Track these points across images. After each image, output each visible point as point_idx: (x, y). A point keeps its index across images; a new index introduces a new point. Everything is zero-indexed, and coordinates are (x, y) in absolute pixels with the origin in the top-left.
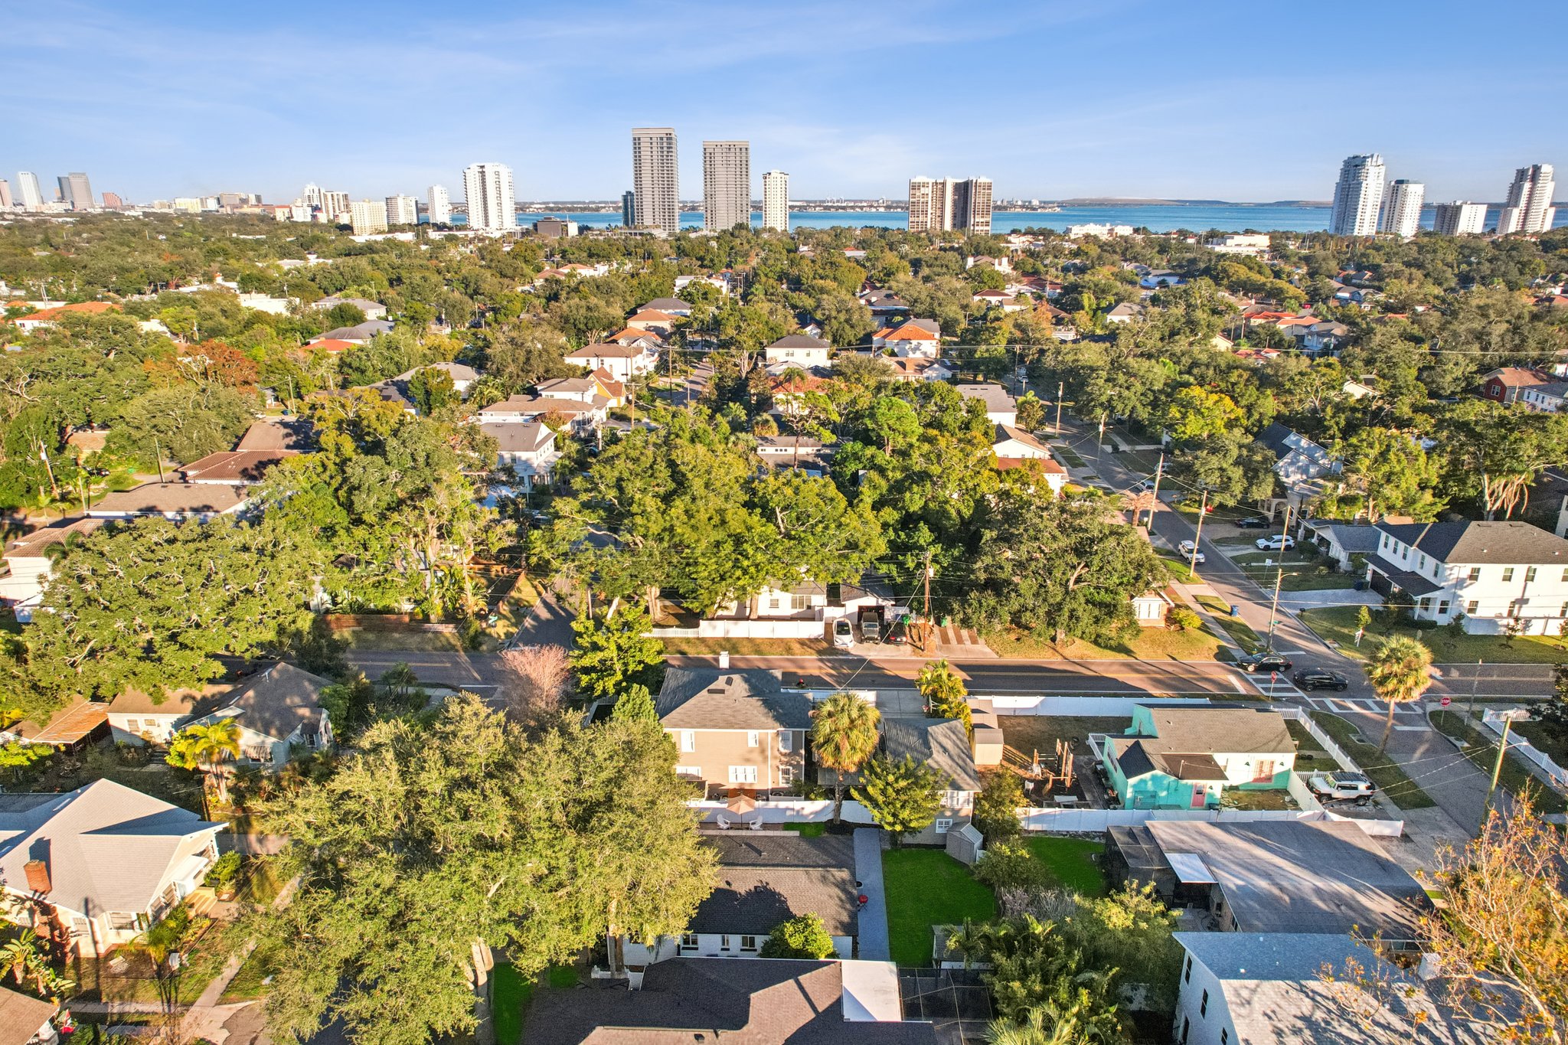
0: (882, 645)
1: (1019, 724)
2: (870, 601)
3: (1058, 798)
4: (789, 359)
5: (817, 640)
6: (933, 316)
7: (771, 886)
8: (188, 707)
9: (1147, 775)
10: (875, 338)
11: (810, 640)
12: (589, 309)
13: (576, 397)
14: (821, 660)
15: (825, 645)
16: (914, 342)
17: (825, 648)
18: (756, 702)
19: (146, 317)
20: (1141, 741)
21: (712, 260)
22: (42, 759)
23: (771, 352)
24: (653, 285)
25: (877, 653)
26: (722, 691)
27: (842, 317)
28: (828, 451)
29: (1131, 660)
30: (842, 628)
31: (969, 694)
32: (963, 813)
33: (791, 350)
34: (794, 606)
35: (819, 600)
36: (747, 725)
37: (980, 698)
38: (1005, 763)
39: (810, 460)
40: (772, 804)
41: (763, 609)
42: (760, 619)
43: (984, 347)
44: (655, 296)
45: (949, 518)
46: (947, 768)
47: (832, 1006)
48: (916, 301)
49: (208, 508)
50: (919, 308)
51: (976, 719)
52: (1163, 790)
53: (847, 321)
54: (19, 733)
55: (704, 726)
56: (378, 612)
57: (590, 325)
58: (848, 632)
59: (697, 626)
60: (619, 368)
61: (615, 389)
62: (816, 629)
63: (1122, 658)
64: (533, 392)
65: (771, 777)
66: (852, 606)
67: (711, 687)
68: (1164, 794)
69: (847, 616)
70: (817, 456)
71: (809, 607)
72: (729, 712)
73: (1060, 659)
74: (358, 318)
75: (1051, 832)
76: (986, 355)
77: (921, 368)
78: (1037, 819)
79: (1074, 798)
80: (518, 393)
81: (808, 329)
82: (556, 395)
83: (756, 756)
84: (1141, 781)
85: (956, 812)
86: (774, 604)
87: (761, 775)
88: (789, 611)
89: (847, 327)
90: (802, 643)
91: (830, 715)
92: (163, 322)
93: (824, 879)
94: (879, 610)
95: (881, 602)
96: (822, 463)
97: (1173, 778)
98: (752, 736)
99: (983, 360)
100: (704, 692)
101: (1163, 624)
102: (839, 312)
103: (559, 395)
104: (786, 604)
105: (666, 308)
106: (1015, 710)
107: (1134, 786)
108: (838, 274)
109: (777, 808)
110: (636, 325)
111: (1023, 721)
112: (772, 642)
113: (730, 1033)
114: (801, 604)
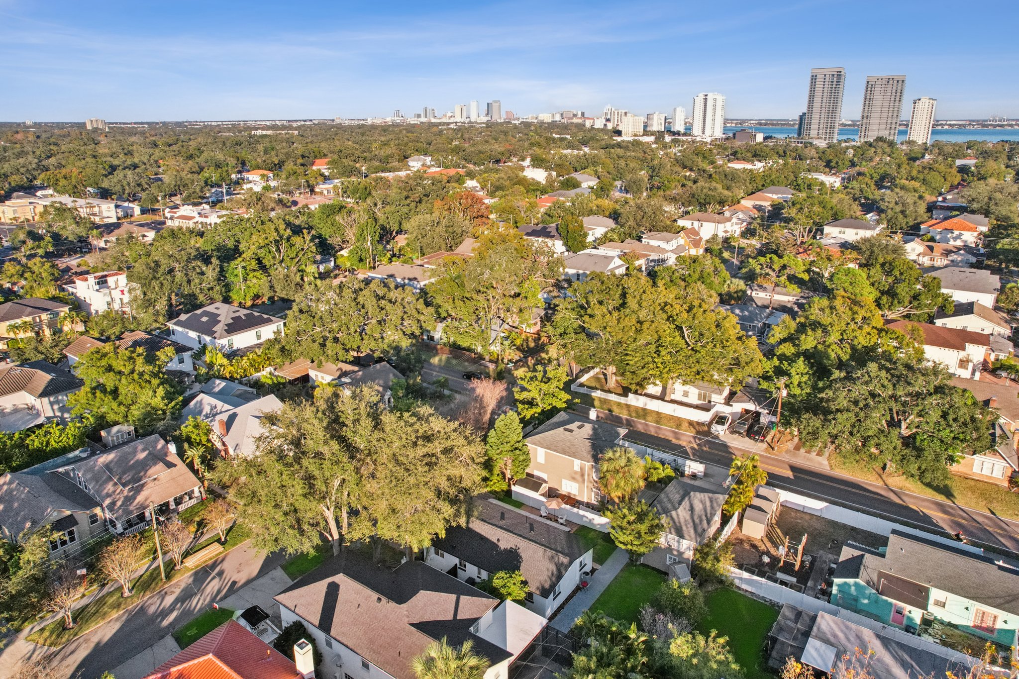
0: (747, 439)
1: (801, 518)
2: (751, 406)
3: (780, 575)
4: (842, 236)
5: (703, 424)
6: (987, 214)
7: (519, 551)
8: (338, 373)
9: (851, 581)
10: (922, 226)
11: (698, 423)
12: (710, 189)
13: (663, 245)
14: (694, 438)
15: (706, 428)
16: (956, 233)
17: (702, 431)
18: (588, 444)
19: (472, 179)
20: (867, 555)
21: (837, 163)
22: (279, 383)
23: (827, 229)
24: (773, 177)
25: (739, 443)
26: (571, 431)
27: (898, 208)
28: (804, 301)
29: (949, 503)
30: (721, 420)
31: (768, 484)
32: (686, 556)
33: (843, 229)
34: (699, 399)
35: (718, 399)
36: (574, 455)
37: (778, 490)
38: (766, 540)
39: (789, 306)
40: (575, 510)
41: (677, 396)
42: (673, 401)
43: (1007, 240)
44: (774, 184)
45: (828, 358)
46: (682, 521)
47: (468, 620)
48: (973, 200)
49: (415, 279)
50: (975, 206)
51: (757, 502)
52: (865, 598)
53: (902, 212)
54: (275, 369)
55: (549, 449)
56: (464, 349)
57: (707, 200)
58: (723, 424)
59: (627, 396)
60: (707, 230)
61: (696, 244)
62: (704, 417)
63: (941, 498)
64: (639, 239)
65: (588, 495)
66: (738, 407)
67: (567, 427)
68: (866, 601)
69: (732, 414)
70: (795, 303)
71: (710, 402)
72: (568, 444)
73: (880, 483)
74: (576, 185)
75: (758, 596)
76: (1007, 247)
77: (948, 253)
78: (748, 582)
79: (794, 580)
80: (633, 238)
81: (869, 216)
82: (652, 241)
83: (578, 477)
84: (846, 583)
85: (681, 554)
86: (686, 394)
87: (581, 491)
88: (695, 401)
89: (901, 216)
90: (691, 423)
91: (610, 459)
92: (478, 181)
93: (552, 558)
94: (758, 414)
95: (758, 409)
96: (796, 309)
97: (874, 591)
98: (577, 464)
99: (1004, 251)
100: (561, 429)
101: (1006, 484)
102: (896, 203)
103: (654, 243)
104: (693, 395)
105: (777, 194)
106: (804, 507)
107: (839, 585)
108: (928, 177)
109: (578, 514)
110: (747, 203)
111: (807, 517)
112: (671, 418)
113: (393, 604)
114: (704, 399)
